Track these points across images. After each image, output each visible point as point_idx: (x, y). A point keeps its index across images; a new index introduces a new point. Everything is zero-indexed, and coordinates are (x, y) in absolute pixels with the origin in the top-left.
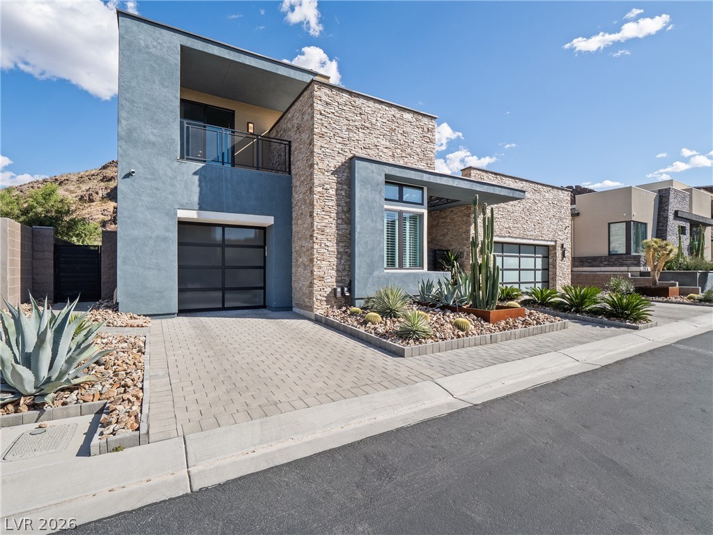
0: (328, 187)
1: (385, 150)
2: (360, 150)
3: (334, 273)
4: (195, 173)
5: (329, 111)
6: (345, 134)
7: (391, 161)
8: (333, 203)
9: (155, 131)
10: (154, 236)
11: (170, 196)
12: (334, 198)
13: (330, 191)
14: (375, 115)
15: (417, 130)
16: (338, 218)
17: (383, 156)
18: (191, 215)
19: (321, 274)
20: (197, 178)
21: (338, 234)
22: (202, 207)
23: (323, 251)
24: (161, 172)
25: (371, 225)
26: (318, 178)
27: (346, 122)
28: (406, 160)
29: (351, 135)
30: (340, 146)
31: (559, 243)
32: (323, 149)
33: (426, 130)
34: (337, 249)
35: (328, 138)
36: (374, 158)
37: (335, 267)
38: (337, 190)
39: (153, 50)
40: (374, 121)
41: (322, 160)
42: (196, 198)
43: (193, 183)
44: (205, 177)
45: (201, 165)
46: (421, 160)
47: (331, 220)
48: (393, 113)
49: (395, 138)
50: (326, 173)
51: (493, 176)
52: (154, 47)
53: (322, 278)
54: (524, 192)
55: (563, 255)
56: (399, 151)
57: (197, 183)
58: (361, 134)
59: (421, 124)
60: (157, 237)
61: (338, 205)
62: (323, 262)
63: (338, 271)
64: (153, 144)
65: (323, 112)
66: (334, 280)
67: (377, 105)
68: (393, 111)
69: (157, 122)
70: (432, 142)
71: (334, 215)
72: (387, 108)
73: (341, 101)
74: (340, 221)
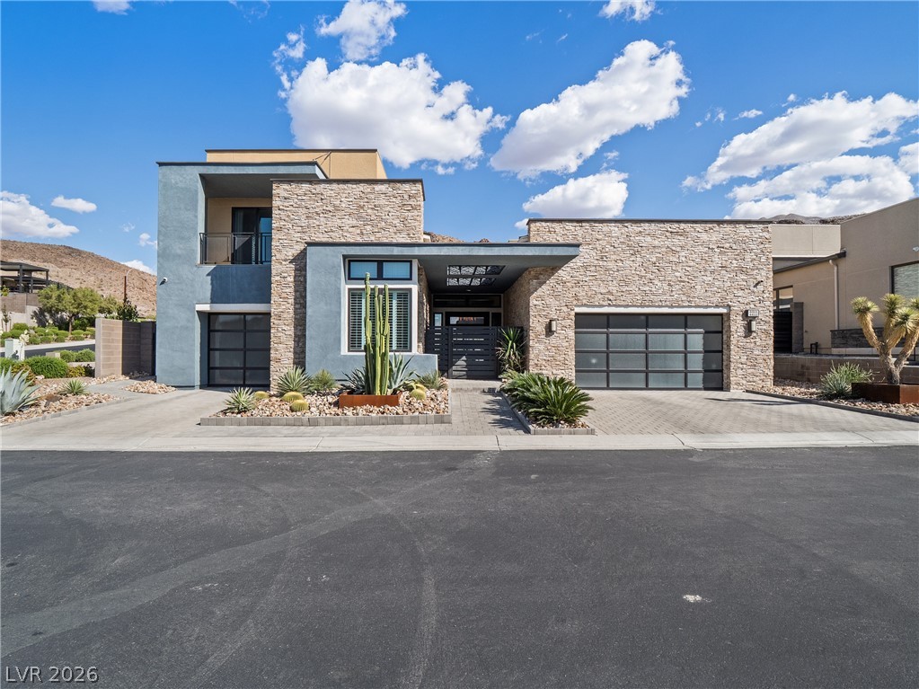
0: (286, 275)
1: (351, 230)
2: (321, 235)
3: (291, 355)
4: (208, 275)
5: (286, 204)
6: (304, 222)
7: (360, 240)
8: (292, 290)
9: (181, 246)
10: (179, 326)
11: (190, 295)
12: (291, 285)
13: (289, 279)
14: (339, 197)
15: (394, 200)
16: (295, 303)
17: (348, 235)
18: (206, 308)
19: (278, 356)
20: (209, 278)
21: (295, 319)
22: (214, 301)
23: (279, 334)
24: (185, 277)
25: (325, 308)
26: (275, 268)
27: (305, 211)
28: (378, 235)
29: (311, 221)
30: (299, 235)
31: (737, 308)
32: (281, 241)
33: (406, 197)
34: (295, 333)
35: (286, 231)
36: (338, 240)
37: (292, 350)
38: (295, 277)
39: (180, 185)
40: (337, 203)
41: (280, 251)
42: (208, 294)
43: (207, 282)
44: (216, 276)
45: (213, 266)
46: (400, 231)
47: (288, 305)
48: (362, 189)
49: (364, 215)
50: (284, 263)
51: (575, 224)
52: (181, 181)
53: (278, 360)
54: (578, 246)
55: (749, 331)
56: (368, 228)
57: (210, 282)
58: (322, 219)
59: (400, 192)
60: (181, 327)
61: (296, 291)
62: (280, 345)
63: (295, 353)
64: (180, 256)
65: (281, 207)
66: (291, 361)
67: (341, 186)
68: (362, 187)
69: (183, 238)
70: (416, 209)
71: (292, 301)
72: (354, 186)
73: (300, 192)
74: (297, 306)
